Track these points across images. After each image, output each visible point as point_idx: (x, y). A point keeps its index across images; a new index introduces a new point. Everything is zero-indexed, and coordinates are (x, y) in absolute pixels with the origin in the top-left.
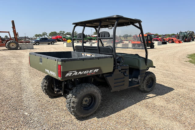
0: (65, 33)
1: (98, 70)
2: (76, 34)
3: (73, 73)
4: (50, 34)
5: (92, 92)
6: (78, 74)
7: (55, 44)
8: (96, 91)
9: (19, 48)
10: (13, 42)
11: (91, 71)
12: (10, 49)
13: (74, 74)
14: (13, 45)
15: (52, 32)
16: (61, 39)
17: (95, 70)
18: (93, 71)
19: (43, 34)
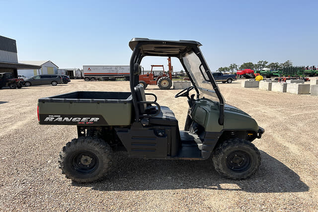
0: (267, 65)
1: (98, 119)
2: (289, 65)
3: (56, 118)
4: (242, 66)
5: (89, 149)
6: (64, 120)
7: (233, 82)
8: (96, 149)
9: (172, 87)
10: (165, 79)
11: (84, 119)
12: (162, 88)
13: (57, 120)
14: (165, 83)
15: (245, 64)
16: (250, 75)
17: (93, 119)
18: (89, 120)
19: (231, 67)
